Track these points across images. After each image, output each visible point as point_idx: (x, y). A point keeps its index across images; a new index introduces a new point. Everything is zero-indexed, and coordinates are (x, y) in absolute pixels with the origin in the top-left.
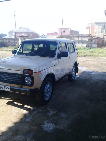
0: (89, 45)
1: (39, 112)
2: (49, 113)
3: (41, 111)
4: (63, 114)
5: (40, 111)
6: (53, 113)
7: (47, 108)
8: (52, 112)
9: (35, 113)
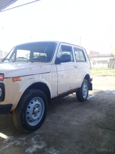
0: (111, 66)
1: (14, 144)
2: (30, 148)
3: (19, 143)
4: (54, 151)
5: (16, 145)
6: (38, 148)
7: (31, 139)
8: (36, 147)
9: (7, 146)
